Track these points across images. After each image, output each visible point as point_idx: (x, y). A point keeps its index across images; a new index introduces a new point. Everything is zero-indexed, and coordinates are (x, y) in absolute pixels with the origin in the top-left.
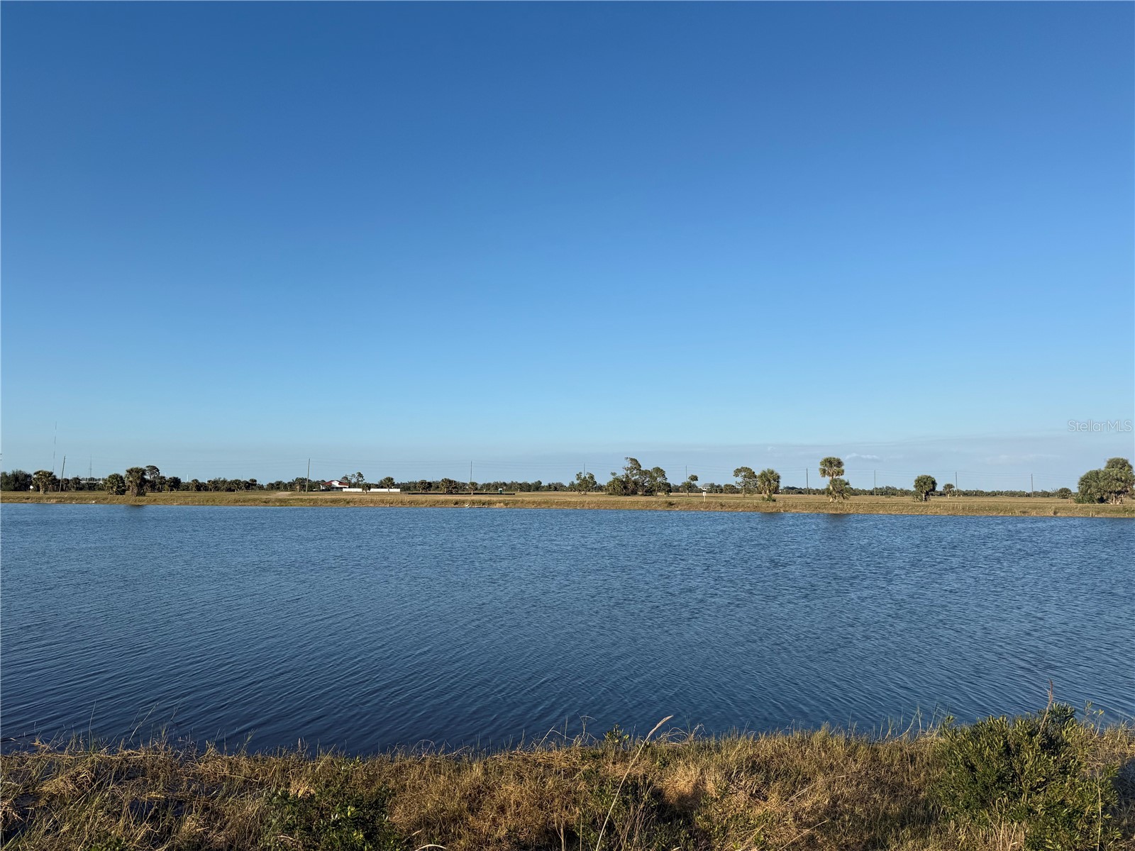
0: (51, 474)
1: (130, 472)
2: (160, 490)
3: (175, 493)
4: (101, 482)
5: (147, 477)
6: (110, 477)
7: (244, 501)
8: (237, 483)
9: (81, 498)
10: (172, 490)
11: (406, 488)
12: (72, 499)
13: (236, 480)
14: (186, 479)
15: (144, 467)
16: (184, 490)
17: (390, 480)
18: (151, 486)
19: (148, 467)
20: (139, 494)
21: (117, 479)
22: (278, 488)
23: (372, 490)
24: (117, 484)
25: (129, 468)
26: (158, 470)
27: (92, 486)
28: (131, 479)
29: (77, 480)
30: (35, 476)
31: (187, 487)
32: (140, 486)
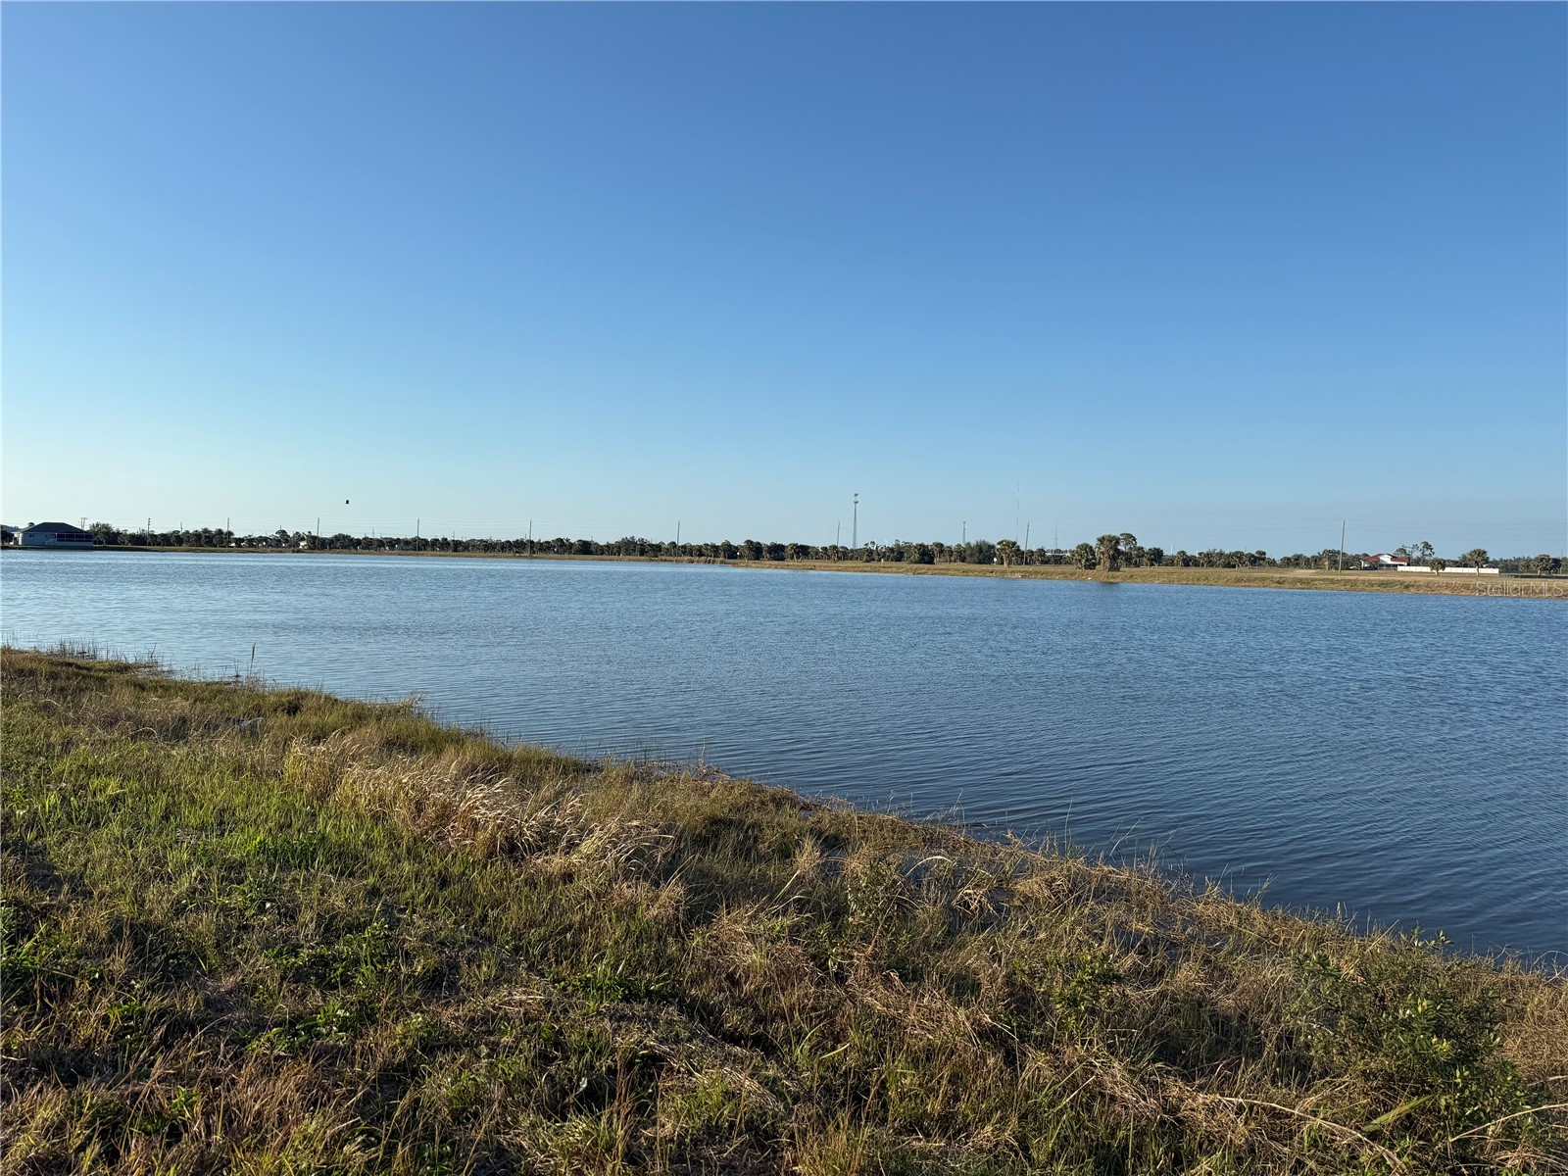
0: (1014, 544)
1: (1101, 540)
2: (1137, 565)
3: (1157, 568)
4: (1068, 554)
5: (1121, 547)
6: (1078, 547)
7: (1249, 581)
8: (1239, 555)
9: (1047, 573)
10: (1152, 565)
11: (1509, 568)
12: (1037, 573)
13: (1237, 553)
14: (1169, 551)
15: (1118, 535)
16: (1167, 565)
17: (1481, 553)
18: (1126, 560)
19: (1122, 535)
20: (1111, 569)
21: (1086, 549)
22: (1297, 564)
23: (1448, 570)
24: (1086, 557)
25: (1100, 536)
26: (1135, 540)
27: (1058, 559)
28: (1103, 549)
29: (1041, 552)
30: (999, 547)
31: (1171, 562)
32: (1113, 558)
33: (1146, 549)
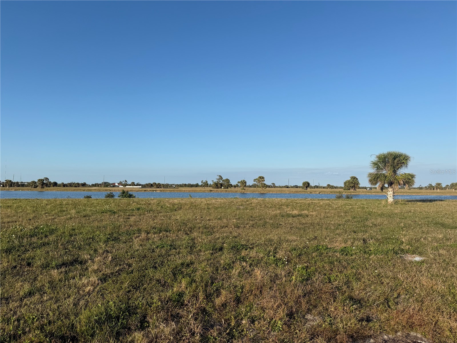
0: (11, 181)
1: (39, 180)
2: (49, 187)
4: (26, 184)
5: (45, 182)
8: (78, 184)
10: (54, 187)
14: (59, 182)
16: (59, 187)
17: (134, 183)
18: (46, 185)
20: (42, 188)
21: (34, 182)
23: (127, 187)
24: (34, 185)
26: (48, 179)
28: (39, 183)
30: (5, 182)
32: (42, 185)
33: (52, 182)
